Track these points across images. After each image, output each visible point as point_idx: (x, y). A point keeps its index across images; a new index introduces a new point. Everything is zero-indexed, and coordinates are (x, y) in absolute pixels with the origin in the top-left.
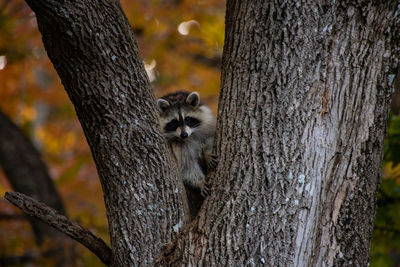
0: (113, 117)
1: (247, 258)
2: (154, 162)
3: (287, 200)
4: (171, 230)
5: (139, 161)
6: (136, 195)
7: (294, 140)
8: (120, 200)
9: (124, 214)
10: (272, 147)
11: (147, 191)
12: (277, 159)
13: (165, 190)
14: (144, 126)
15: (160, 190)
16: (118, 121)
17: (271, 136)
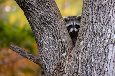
0: (31, 10)
1: (86, 65)
2: (51, 28)
3: (103, 40)
4: (61, 56)
5: (44, 28)
6: (45, 42)
7: (106, 15)
8: (40, 45)
9: (42, 50)
10: (97, 19)
11: (49, 40)
12: (99, 24)
13: (57, 40)
14: (45, 14)
15: (55, 40)
16: (34, 12)
17: (96, 14)
